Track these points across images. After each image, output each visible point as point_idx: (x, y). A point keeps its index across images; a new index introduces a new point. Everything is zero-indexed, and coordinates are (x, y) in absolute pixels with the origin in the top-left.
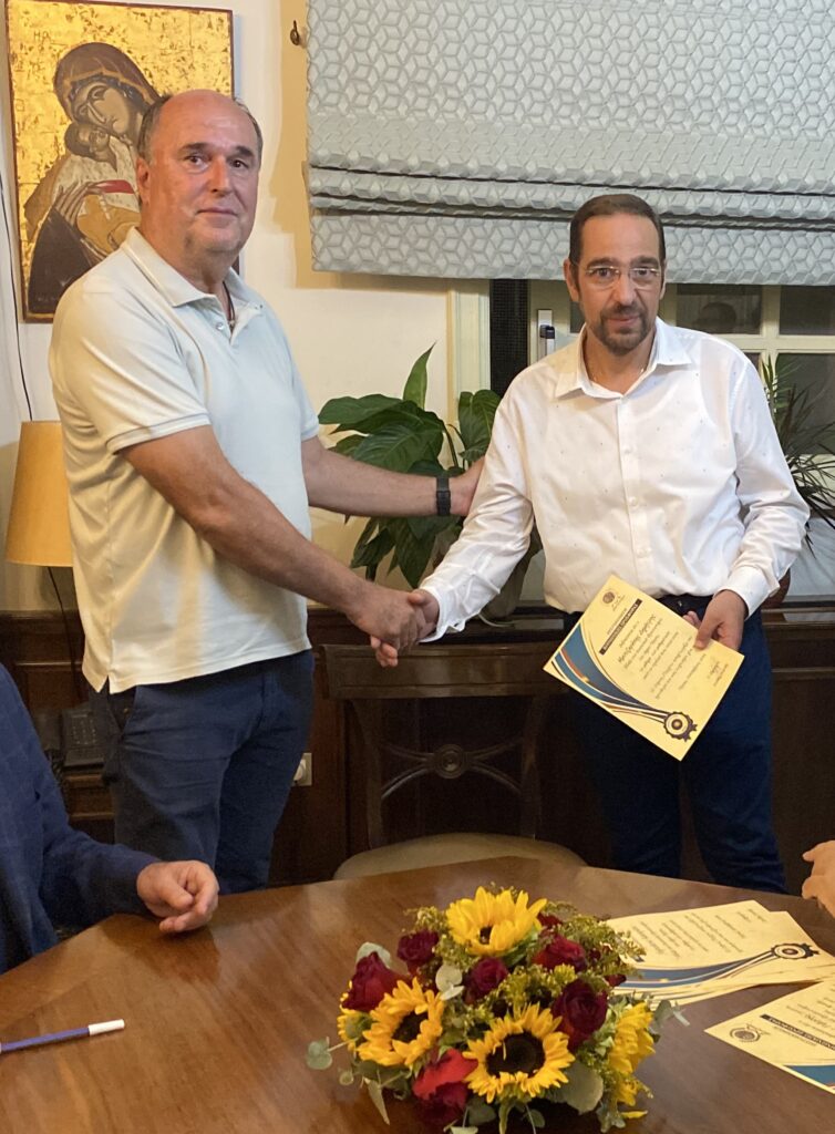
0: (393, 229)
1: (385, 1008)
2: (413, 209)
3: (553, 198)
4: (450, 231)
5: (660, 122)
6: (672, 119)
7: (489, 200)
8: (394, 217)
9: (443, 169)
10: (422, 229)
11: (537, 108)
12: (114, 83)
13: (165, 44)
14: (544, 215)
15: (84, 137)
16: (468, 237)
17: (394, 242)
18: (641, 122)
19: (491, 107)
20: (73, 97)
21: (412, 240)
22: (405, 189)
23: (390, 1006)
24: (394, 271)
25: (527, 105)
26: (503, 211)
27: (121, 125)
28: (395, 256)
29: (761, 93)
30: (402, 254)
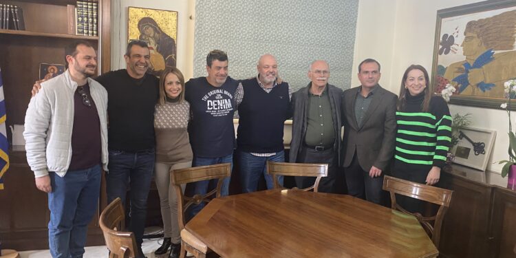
12: (151, 26)
13: (163, 18)
15: (143, 37)
20: (142, 28)
27: (152, 35)
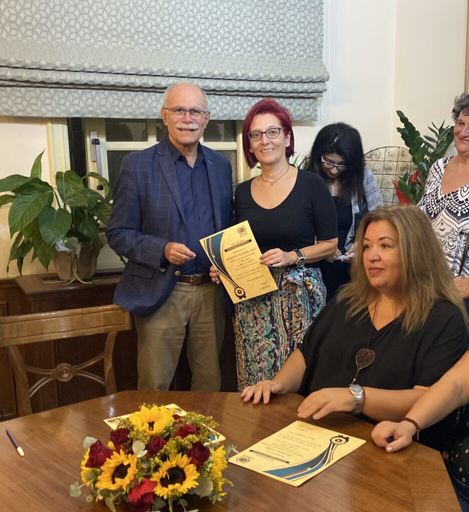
0: (18, 94)
1: (108, 464)
2: (29, 84)
3: (98, 80)
4: (47, 95)
5: (146, 45)
6: (151, 43)
7: (67, 80)
8: (19, 88)
9: (43, 65)
10: (33, 94)
11: (87, 37)
14: (93, 87)
16: (56, 97)
17: (19, 100)
18: (137, 44)
19: (64, 36)
21: (28, 99)
22: (25, 75)
23: (110, 463)
24: (20, 114)
25: (82, 35)
26: (74, 86)
28: (20, 107)
29: (192, 32)
30: (23, 106)
